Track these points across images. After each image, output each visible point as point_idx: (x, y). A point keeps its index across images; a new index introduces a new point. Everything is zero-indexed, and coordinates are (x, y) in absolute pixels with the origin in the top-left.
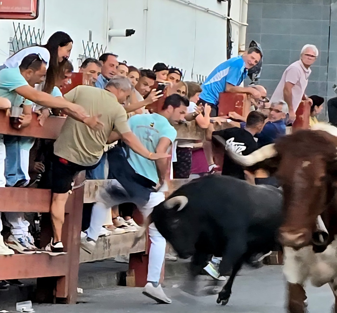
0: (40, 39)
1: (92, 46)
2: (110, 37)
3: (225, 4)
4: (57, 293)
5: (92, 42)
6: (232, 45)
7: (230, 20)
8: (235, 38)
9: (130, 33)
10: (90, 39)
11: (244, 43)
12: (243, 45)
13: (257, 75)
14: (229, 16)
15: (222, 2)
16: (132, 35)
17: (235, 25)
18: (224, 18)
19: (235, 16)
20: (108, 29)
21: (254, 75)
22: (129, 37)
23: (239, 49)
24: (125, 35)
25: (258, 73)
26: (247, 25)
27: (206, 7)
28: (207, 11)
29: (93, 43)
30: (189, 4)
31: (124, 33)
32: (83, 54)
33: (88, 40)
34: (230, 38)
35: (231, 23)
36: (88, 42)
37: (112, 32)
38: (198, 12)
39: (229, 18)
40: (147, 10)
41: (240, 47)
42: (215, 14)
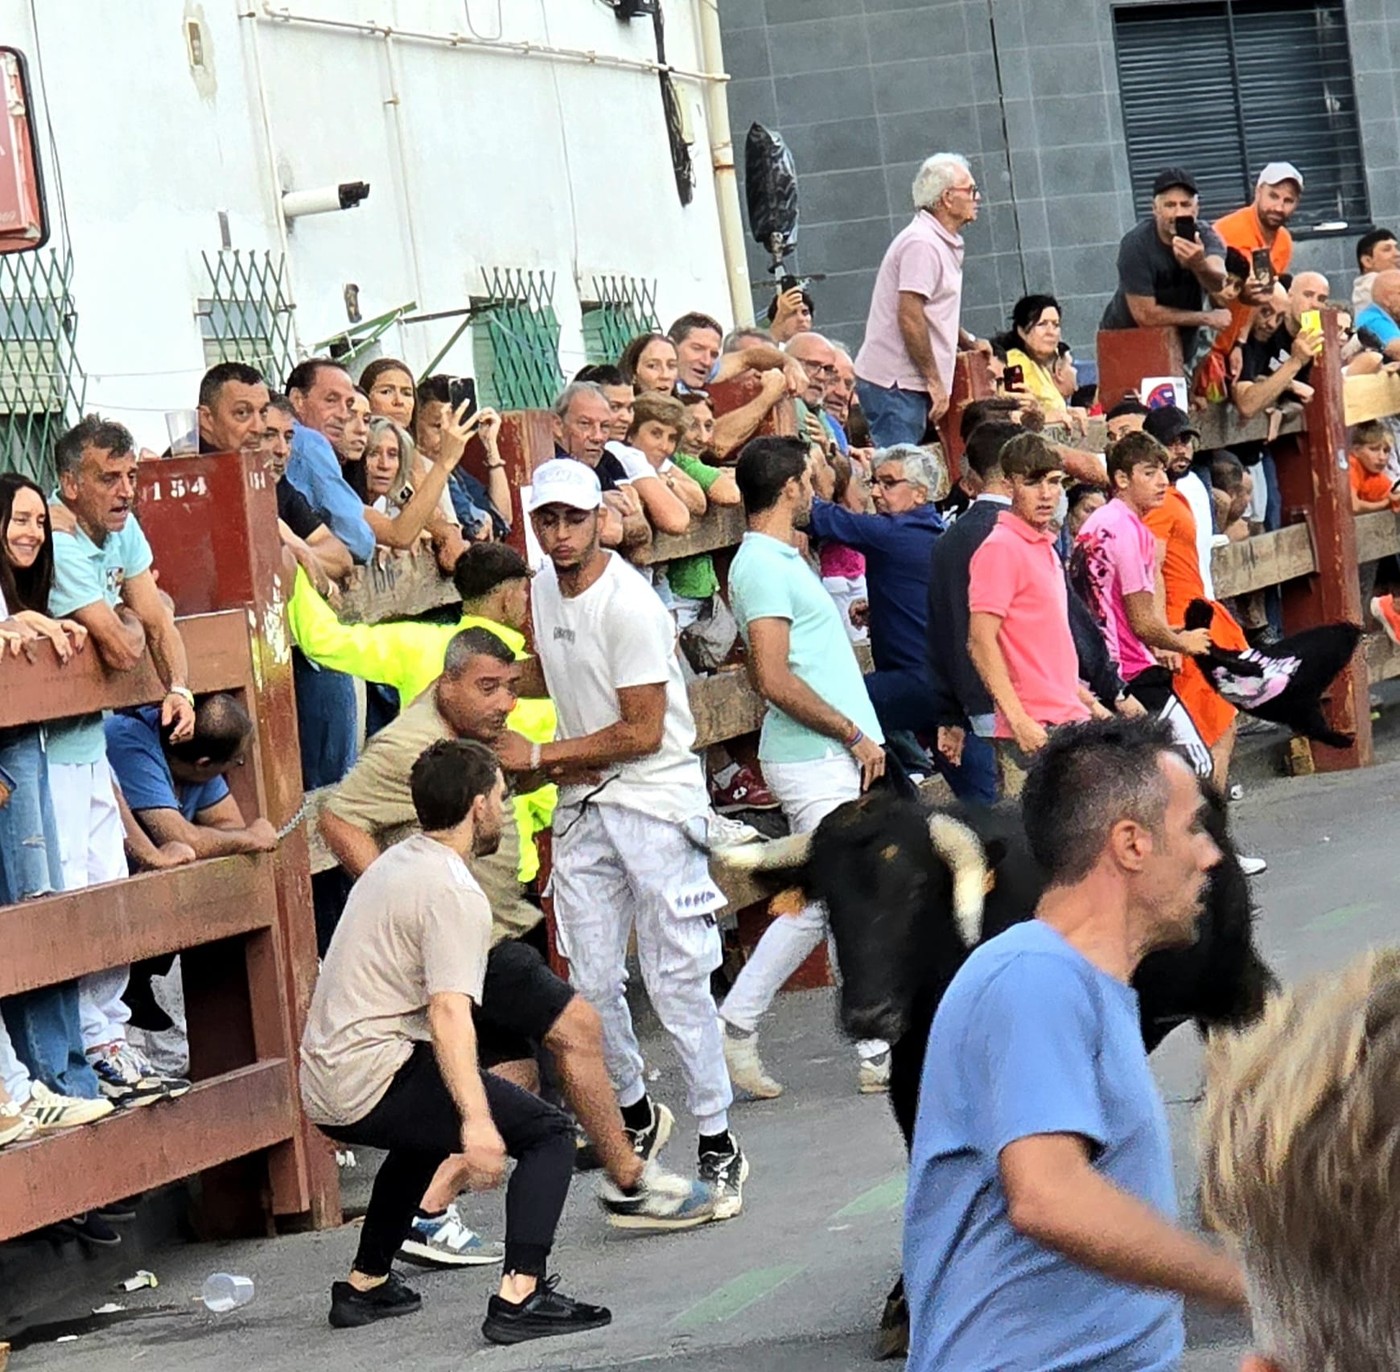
0: (63, 282)
1: (238, 263)
2: (289, 221)
3: (643, 23)
4: (275, 1200)
5: (234, 247)
6: (691, 155)
7: (671, 74)
8: (694, 128)
9: (352, 195)
10: (227, 242)
11: (727, 137)
12: (726, 145)
13: (786, 238)
14: (662, 60)
15: (633, 19)
16: (362, 201)
17: (685, 86)
18: (646, 71)
19: (682, 56)
20: (280, 194)
21: (778, 236)
22: (352, 210)
23: (714, 160)
24: (338, 202)
25: (789, 228)
26: (728, 77)
27: (585, 51)
28: (591, 61)
29: (236, 253)
30: (526, 51)
31: (335, 198)
32: (211, 297)
33: (220, 247)
34: (679, 132)
35: (673, 82)
36: (220, 253)
37: (292, 202)
38: (559, 69)
39: (664, 67)
40: (394, 102)
41: (717, 153)
42: (616, 65)
